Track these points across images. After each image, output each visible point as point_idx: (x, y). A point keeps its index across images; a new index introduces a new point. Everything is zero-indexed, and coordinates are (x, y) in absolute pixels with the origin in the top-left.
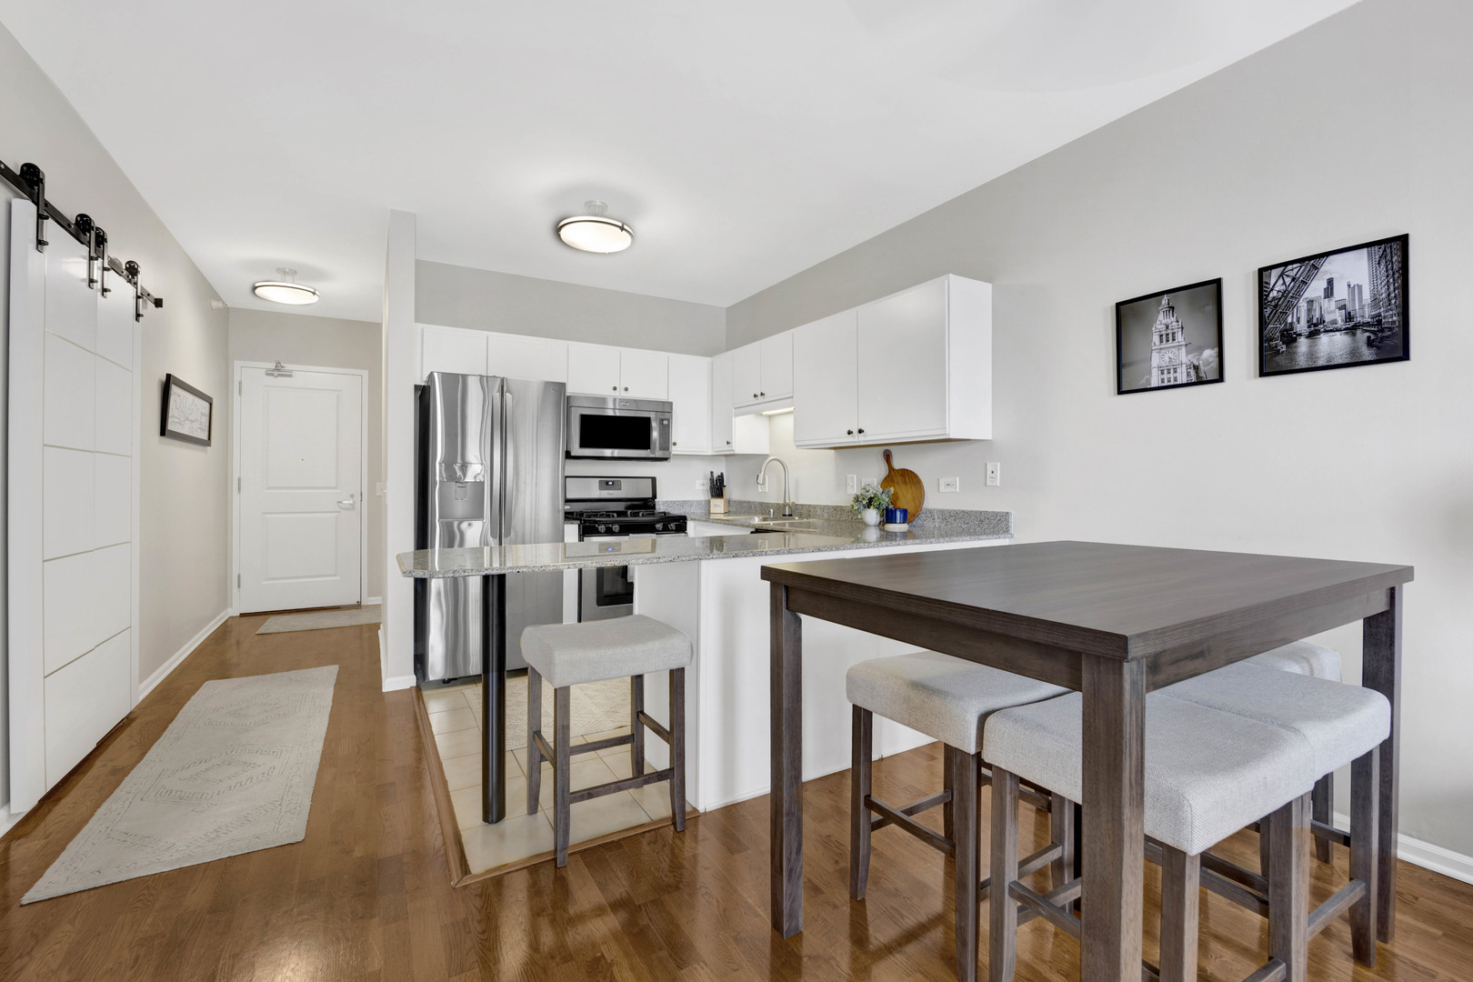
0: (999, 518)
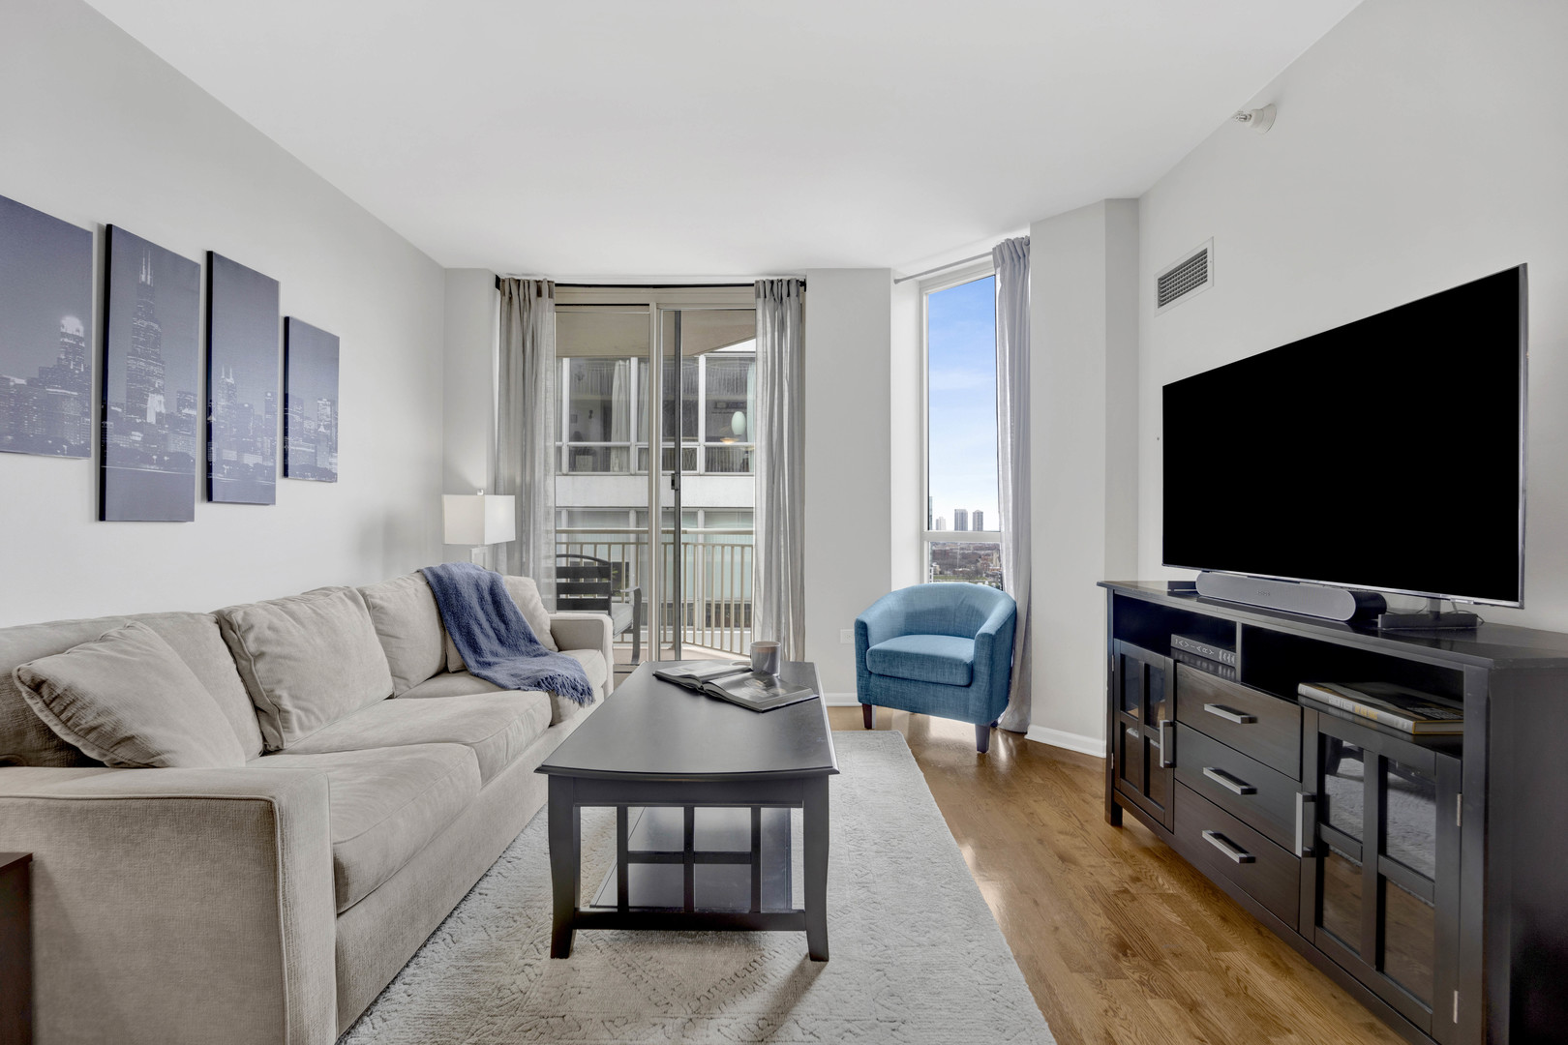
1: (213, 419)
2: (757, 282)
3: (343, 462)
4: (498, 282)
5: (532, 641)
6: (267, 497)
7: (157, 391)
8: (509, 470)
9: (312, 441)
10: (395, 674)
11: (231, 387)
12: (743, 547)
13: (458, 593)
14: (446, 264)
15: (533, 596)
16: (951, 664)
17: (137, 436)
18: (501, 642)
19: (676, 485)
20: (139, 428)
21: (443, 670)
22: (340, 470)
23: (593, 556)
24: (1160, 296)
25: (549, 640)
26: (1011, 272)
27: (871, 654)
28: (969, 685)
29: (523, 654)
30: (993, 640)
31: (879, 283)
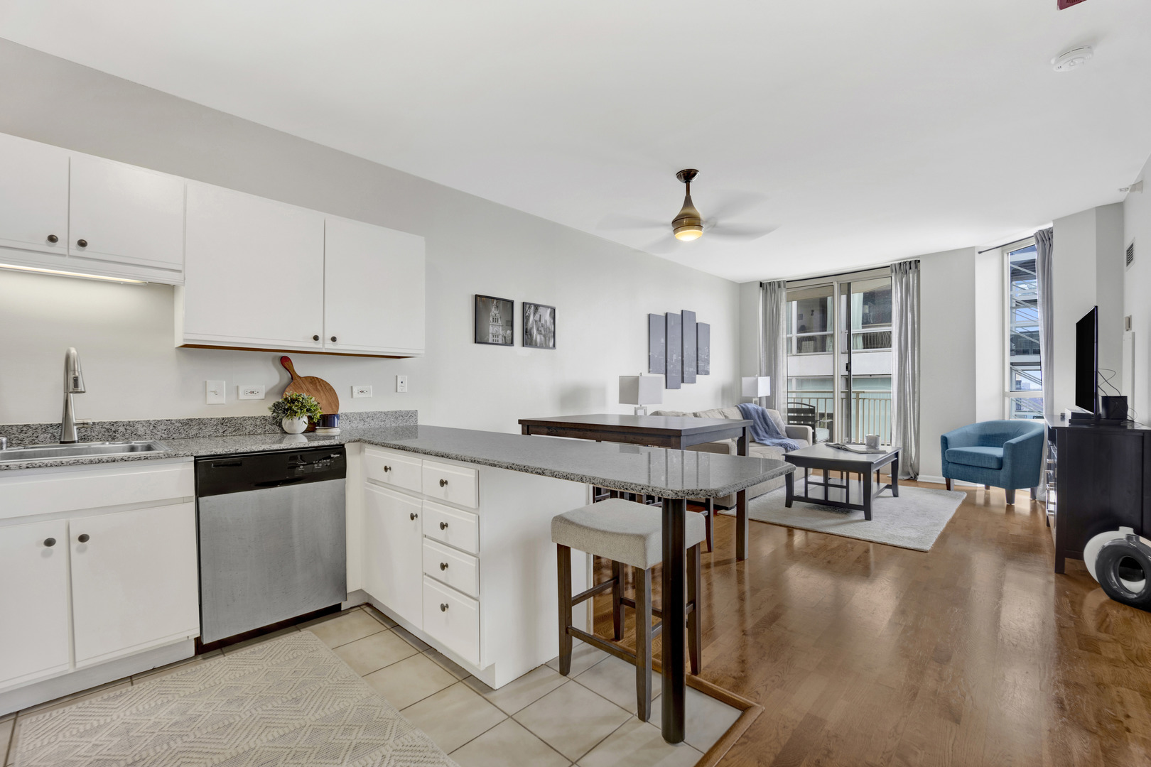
0: (410, 414)
1: (684, 359)
2: (892, 265)
3: (711, 368)
4: (761, 284)
5: (778, 433)
6: (693, 381)
7: (674, 353)
9: (702, 362)
11: (687, 349)
12: (886, 400)
13: (750, 414)
14: (740, 282)
16: (991, 459)
17: (671, 367)
18: (768, 433)
19: (849, 369)
20: (672, 364)
22: (711, 370)
23: (808, 404)
24: (1128, 260)
25: (785, 434)
26: (1042, 248)
27: (948, 452)
28: (1000, 469)
29: (774, 438)
30: (1014, 446)
31: (967, 256)
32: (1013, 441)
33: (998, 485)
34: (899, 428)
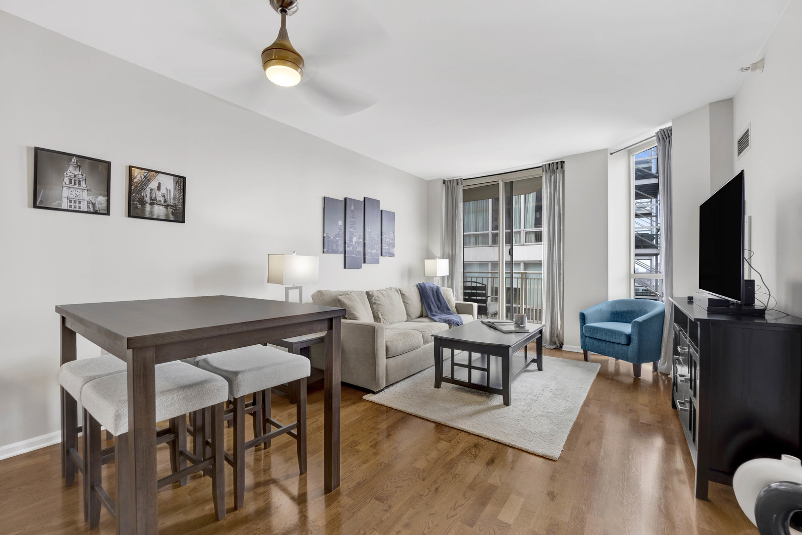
1: (366, 241)
2: (543, 165)
3: (396, 251)
4: (444, 182)
5: (448, 309)
6: (377, 262)
7: (355, 236)
8: (448, 250)
9: (388, 245)
10: (408, 315)
11: (369, 232)
12: (538, 280)
13: (426, 292)
14: (427, 179)
15: (450, 295)
16: (619, 334)
17: (351, 248)
18: (439, 309)
19: (511, 254)
20: (351, 245)
21: (421, 316)
22: (395, 253)
23: (481, 282)
24: (739, 150)
25: (455, 310)
26: (663, 145)
27: (585, 328)
28: (628, 344)
29: (445, 313)
30: (640, 324)
31: (601, 157)
32: (640, 319)
33: (626, 359)
34: (548, 304)
